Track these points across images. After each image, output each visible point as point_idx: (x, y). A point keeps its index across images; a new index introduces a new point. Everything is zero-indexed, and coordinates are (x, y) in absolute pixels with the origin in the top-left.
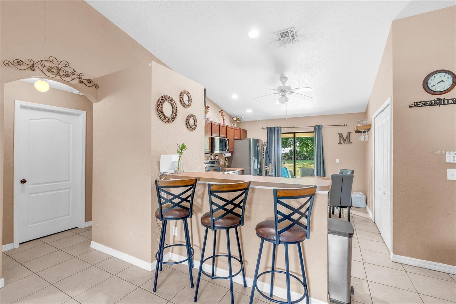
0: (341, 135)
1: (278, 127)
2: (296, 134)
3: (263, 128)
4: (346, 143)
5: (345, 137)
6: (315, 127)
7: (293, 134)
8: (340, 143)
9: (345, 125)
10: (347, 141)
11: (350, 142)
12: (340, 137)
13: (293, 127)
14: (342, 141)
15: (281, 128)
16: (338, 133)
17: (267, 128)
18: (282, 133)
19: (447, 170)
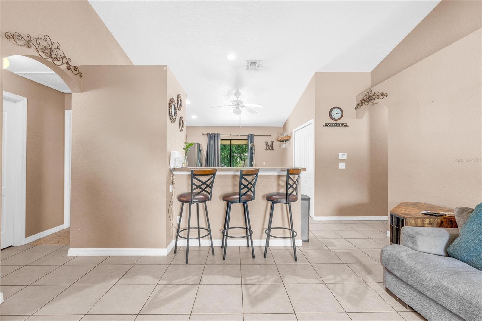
0: (267, 144)
1: (218, 134)
2: (232, 141)
3: (204, 134)
4: (270, 150)
5: (269, 145)
6: (248, 136)
7: (230, 141)
8: (266, 149)
9: (270, 136)
10: (270, 148)
11: (273, 149)
12: (266, 144)
13: (231, 135)
14: (267, 148)
15: (220, 135)
16: (265, 142)
17: (208, 134)
18: (221, 140)
19: (339, 164)
